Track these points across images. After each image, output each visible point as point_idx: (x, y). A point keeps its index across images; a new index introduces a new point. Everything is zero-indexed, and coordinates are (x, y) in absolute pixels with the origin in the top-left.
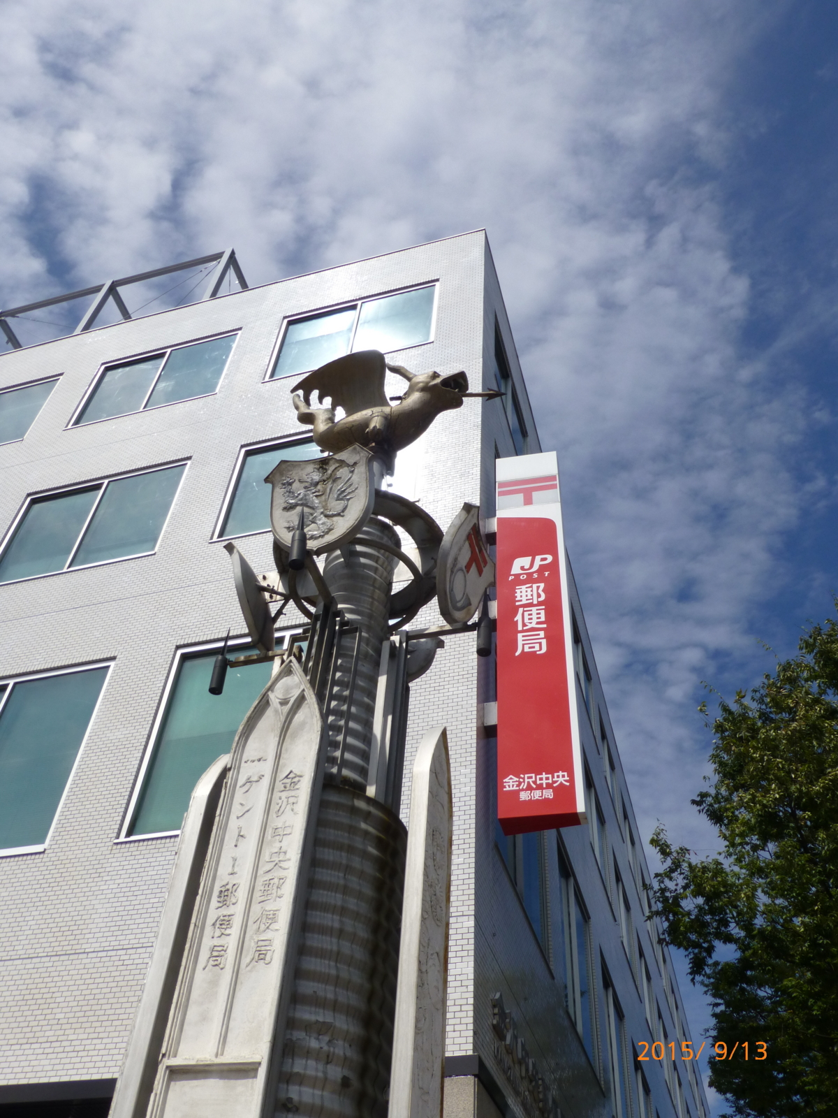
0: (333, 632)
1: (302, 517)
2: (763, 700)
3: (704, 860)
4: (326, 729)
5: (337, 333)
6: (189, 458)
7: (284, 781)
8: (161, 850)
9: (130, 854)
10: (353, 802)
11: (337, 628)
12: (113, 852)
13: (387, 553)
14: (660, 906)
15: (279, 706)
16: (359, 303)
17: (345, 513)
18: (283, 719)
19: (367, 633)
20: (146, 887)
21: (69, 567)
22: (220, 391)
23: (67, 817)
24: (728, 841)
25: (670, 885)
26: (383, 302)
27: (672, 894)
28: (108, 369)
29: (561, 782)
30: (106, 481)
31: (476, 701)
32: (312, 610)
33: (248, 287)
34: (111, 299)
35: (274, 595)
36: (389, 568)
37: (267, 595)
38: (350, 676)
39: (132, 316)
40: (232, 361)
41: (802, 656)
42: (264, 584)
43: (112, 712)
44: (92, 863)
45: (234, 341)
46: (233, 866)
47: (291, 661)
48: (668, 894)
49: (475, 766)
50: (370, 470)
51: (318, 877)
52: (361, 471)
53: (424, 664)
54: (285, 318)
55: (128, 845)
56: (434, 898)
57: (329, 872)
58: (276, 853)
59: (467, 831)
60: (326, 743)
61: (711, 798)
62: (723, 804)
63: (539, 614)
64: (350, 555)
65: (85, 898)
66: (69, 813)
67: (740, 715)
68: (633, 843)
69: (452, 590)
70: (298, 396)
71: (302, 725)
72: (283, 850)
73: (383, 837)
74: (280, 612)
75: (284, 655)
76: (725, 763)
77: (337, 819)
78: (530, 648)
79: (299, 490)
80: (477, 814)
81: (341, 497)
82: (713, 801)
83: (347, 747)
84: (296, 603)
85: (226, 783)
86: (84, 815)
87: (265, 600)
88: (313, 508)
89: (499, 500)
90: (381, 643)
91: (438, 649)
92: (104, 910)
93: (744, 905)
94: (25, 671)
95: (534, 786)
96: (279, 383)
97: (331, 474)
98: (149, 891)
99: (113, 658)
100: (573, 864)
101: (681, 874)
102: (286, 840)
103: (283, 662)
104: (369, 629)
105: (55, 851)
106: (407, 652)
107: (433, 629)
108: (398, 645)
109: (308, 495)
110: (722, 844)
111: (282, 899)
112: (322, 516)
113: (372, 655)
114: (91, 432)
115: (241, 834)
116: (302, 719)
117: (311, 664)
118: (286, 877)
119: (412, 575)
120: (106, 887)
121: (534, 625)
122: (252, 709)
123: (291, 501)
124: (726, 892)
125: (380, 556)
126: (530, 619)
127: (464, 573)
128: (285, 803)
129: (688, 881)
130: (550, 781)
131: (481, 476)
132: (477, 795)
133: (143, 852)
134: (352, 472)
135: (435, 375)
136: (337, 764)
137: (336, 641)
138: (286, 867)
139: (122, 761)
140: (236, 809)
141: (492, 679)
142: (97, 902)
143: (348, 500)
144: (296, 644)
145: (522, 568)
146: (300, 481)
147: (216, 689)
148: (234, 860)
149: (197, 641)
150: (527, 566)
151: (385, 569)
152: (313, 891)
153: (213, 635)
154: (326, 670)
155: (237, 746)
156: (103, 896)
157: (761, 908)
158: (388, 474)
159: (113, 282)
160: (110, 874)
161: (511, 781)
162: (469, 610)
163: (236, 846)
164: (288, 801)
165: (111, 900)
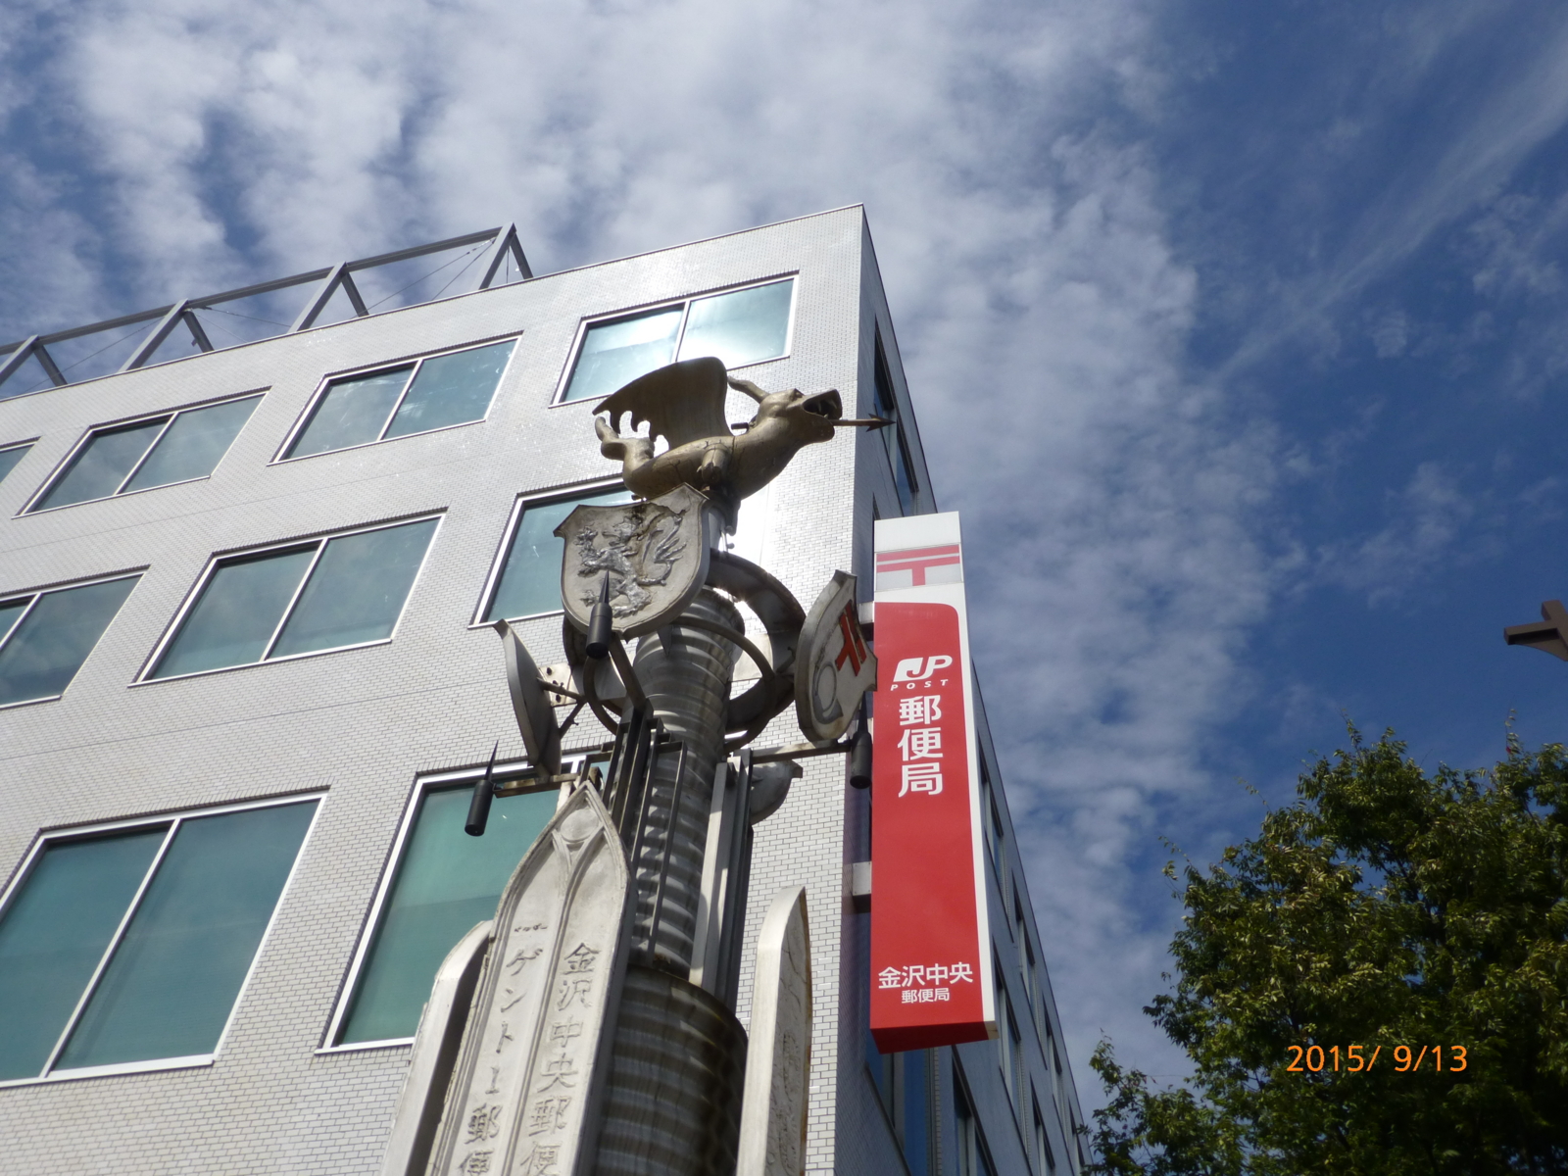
0: (646, 749)
1: (606, 586)
2: (1247, 865)
3: (1167, 1091)
4: (634, 887)
5: (655, 342)
6: (444, 510)
7: (571, 959)
8: (382, 1066)
9: (337, 1070)
10: (670, 991)
11: (652, 743)
12: (313, 1067)
13: (725, 640)
14: (1099, 1158)
15: (567, 850)
16: (687, 301)
17: (668, 580)
18: (572, 870)
19: (694, 752)
20: (359, 1120)
21: (268, 657)
22: (489, 418)
23: (249, 1015)
24: (1200, 1062)
25: (1115, 1125)
26: (720, 301)
27: (1119, 1141)
28: (333, 383)
29: (961, 978)
30: (325, 539)
31: (841, 860)
32: (617, 719)
33: (532, 276)
34: (341, 287)
35: (563, 696)
36: (727, 661)
37: (552, 696)
38: (669, 813)
39: (369, 311)
40: (507, 377)
41: (1301, 803)
42: (549, 680)
43: (321, 864)
44: (282, 1082)
45: (511, 350)
46: (494, 1081)
47: (585, 788)
48: (1112, 1140)
49: (838, 953)
50: (704, 522)
51: (617, 1100)
52: (691, 522)
53: (776, 797)
54: (583, 319)
55: (335, 1058)
56: (783, 1134)
57: (633, 1092)
58: (557, 1062)
59: (825, 1047)
60: (633, 907)
61: (1172, 1005)
62: (1188, 1013)
63: (933, 738)
64: (673, 642)
65: (269, 1135)
66: (252, 1009)
67: (1213, 887)
68: (1059, 1070)
69: (816, 694)
70: (604, 420)
71: (600, 879)
72: (568, 1058)
73: (712, 1043)
74: (570, 721)
75: (574, 780)
76: (1192, 954)
77: (647, 1016)
78: (919, 786)
79: (603, 547)
80: (840, 1022)
81: (662, 558)
82: (1174, 1009)
83: (663, 914)
84: (593, 708)
85: (488, 960)
86: (273, 1012)
87: (550, 702)
88: (621, 573)
89: (879, 578)
90: (714, 767)
91: (794, 780)
92: (295, 1153)
93: (1223, 1155)
94: (197, 803)
95: (923, 983)
96: (572, 409)
97: (649, 526)
98: (364, 1126)
99: (326, 788)
100: (974, 1097)
101: (1133, 1110)
102: (572, 1044)
103: (573, 789)
104: (697, 747)
105: (229, 1064)
106: (751, 781)
107: (789, 748)
108: (738, 770)
109: (616, 554)
110: (1191, 1067)
111: (563, 1130)
112: (634, 584)
113: (701, 783)
114: (306, 470)
115: (507, 1034)
116: (599, 870)
117: (613, 793)
118: (570, 1098)
119: (759, 672)
120: (300, 1118)
121: (925, 754)
122: (528, 854)
123: (591, 563)
124: (1197, 1138)
125: (715, 643)
126: (920, 745)
127: (834, 670)
128: (572, 990)
129: (1143, 1121)
130: (946, 976)
131: (853, 543)
132: (840, 995)
133: (356, 1068)
134: (678, 523)
135: (796, 395)
136: (648, 936)
137: (649, 762)
138: (571, 1083)
139: (331, 936)
140: (501, 998)
141: (865, 830)
142: (287, 1140)
143: (672, 562)
144: (593, 765)
145: (910, 674)
146: (604, 534)
147: (476, 828)
148: (496, 1071)
149: (446, 766)
150: (916, 672)
151: (722, 663)
152: (609, 1119)
153: (470, 758)
154: (635, 802)
155: (504, 907)
156: (295, 1132)
157: (1247, 1161)
158: (727, 531)
159: (345, 265)
160: (307, 1099)
161: (889, 975)
162: (839, 723)
163: (498, 1051)
164: (576, 988)
165: (307, 1138)
